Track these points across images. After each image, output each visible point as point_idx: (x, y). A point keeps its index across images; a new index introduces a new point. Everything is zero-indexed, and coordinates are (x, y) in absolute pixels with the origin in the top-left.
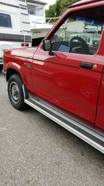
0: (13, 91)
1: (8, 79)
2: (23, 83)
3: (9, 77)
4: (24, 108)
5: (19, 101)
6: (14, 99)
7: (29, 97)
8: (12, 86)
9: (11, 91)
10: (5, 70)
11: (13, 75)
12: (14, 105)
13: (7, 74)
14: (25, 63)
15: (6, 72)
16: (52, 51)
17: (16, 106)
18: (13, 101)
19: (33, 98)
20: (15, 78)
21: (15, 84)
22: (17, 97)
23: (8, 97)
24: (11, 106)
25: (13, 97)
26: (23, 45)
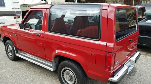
0: (9, 50)
1: (4, 43)
2: (14, 45)
3: (6, 42)
4: (16, 59)
5: (13, 55)
6: (10, 55)
7: (19, 52)
8: (8, 47)
9: (8, 50)
10: (2, 38)
11: (7, 41)
12: (10, 58)
13: (4, 40)
14: (13, 34)
15: (3, 39)
16: (26, 28)
17: (12, 58)
18: (10, 56)
19: (21, 52)
20: (9, 42)
21: (9, 46)
22: (11, 53)
23: (6, 54)
24: (9, 59)
25: (9, 54)
26: (15, 18)
